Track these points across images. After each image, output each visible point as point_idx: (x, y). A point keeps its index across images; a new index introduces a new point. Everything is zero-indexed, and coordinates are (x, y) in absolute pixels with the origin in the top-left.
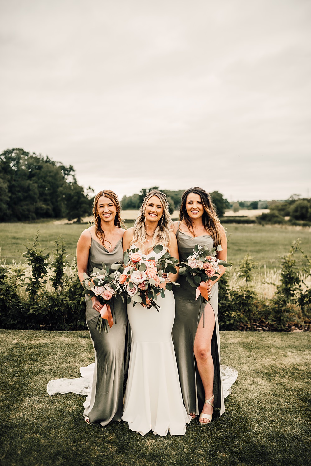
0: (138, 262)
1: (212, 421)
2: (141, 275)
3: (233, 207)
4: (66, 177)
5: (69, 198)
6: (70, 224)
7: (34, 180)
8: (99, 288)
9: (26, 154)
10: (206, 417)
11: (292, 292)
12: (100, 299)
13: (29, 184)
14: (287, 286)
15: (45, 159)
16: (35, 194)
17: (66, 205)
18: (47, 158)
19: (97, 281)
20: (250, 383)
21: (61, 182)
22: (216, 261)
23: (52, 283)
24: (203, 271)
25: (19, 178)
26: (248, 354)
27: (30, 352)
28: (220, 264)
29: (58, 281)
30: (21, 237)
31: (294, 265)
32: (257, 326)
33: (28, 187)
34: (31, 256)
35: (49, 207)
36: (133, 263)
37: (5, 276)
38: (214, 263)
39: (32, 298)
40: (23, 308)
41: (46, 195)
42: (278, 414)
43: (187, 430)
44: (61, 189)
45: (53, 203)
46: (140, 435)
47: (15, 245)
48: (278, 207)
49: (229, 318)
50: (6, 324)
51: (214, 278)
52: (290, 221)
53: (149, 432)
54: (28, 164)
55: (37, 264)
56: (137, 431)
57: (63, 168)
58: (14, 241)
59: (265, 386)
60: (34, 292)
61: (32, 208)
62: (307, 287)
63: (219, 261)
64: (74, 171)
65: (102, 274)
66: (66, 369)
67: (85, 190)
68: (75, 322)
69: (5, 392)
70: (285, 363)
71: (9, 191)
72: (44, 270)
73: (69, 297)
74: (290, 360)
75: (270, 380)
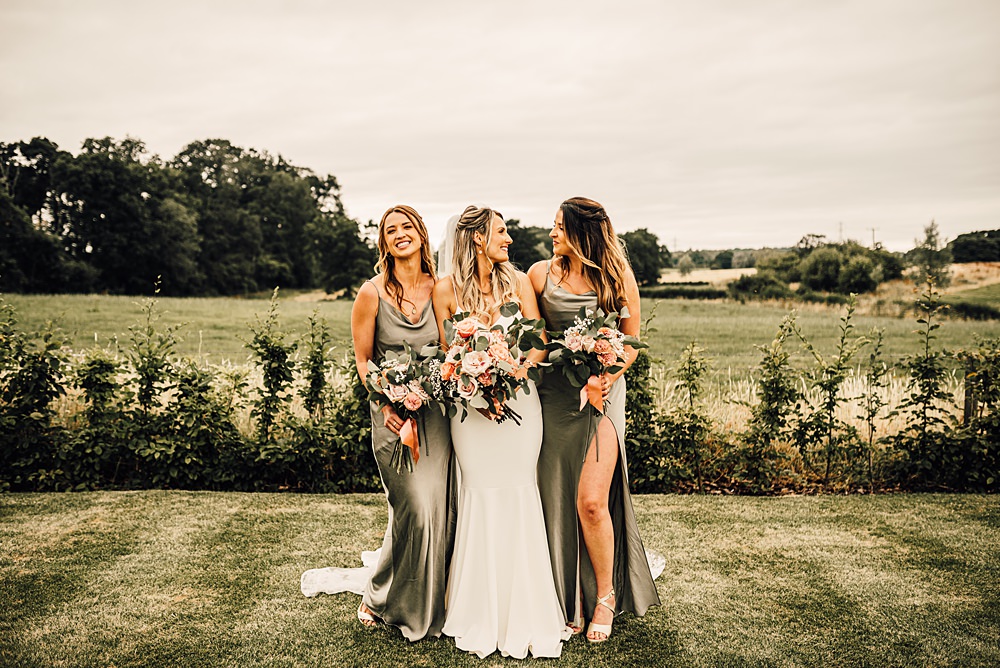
0: (472, 336)
1: (611, 636)
2: (481, 360)
3: (679, 265)
4: (321, 199)
5: (328, 245)
6: (331, 300)
7: (252, 208)
8: (397, 387)
9: (237, 151)
10: (601, 629)
11: (781, 418)
12: (399, 409)
13: (243, 216)
14: (770, 404)
15: (276, 162)
16: (255, 236)
17: (322, 260)
18: (281, 160)
19: (393, 375)
20: (688, 578)
21: (311, 212)
22: (618, 336)
23: (302, 400)
24: (594, 355)
25: (221, 203)
26: (689, 531)
27: (263, 528)
28: (625, 343)
29: (313, 398)
30: (230, 324)
31: (784, 364)
32: (713, 488)
33: (241, 222)
34: (262, 347)
35: (284, 265)
36: (461, 339)
37: (209, 388)
38: (614, 341)
39: (264, 431)
40: (245, 450)
41: (278, 239)
42: (736, 626)
43: (563, 649)
44: (311, 226)
45: (293, 258)
46: (477, 657)
47: (218, 340)
48: (775, 262)
49: (654, 470)
50: (212, 482)
51: (614, 369)
52: (800, 292)
53: (493, 654)
54: (239, 174)
55: (273, 361)
56: (472, 650)
57: (314, 181)
58: (215, 333)
59: (718, 583)
60: (267, 420)
61: (249, 267)
62: (813, 408)
63: (624, 337)
64: (337, 187)
65: (402, 362)
66: (335, 556)
67: (361, 228)
68: (348, 478)
69: (222, 590)
70: (760, 547)
71: (200, 232)
72: (287, 374)
73: (336, 428)
74: (769, 541)
75: (728, 574)
